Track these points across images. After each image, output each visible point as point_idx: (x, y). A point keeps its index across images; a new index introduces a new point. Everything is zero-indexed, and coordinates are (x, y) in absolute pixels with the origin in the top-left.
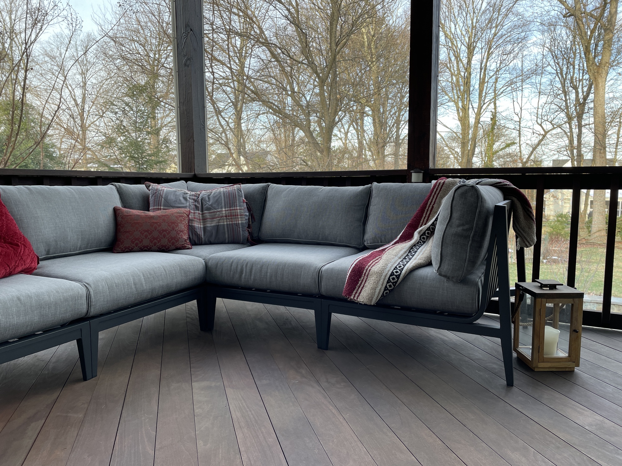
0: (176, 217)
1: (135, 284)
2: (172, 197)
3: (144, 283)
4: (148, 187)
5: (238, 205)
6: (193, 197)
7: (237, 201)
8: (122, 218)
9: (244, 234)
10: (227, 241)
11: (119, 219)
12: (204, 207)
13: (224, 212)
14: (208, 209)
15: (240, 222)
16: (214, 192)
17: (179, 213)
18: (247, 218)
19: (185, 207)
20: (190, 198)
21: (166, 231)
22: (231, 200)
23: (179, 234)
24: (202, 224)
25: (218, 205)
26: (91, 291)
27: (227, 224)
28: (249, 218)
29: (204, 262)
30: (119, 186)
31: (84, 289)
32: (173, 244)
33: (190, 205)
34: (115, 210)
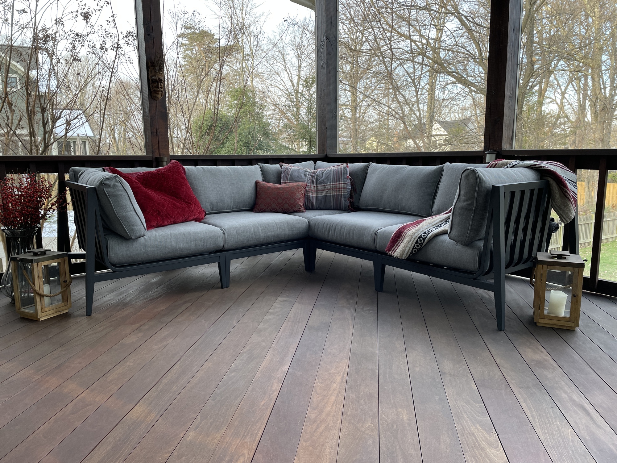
0: (295, 189)
1: (254, 232)
2: (296, 174)
3: (261, 232)
4: (281, 166)
5: (342, 180)
6: (311, 174)
7: (342, 177)
8: (260, 188)
9: (346, 203)
10: (332, 208)
11: (258, 189)
12: (318, 181)
13: (331, 186)
14: (321, 183)
15: (343, 193)
16: (327, 170)
17: (298, 186)
18: (349, 190)
19: (304, 181)
20: (309, 175)
21: (287, 198)
22: (338, 176)
23: (296, 201)
24: (315, 194)
25: (328, 180)
26: (226, 234)
27: (333, 195)
28: (351, 191)
29: (307, 222)
30: (262, 165)
31: (222, 232)
32: (292, 208)
33: (308, 180)
34: (257, 183)
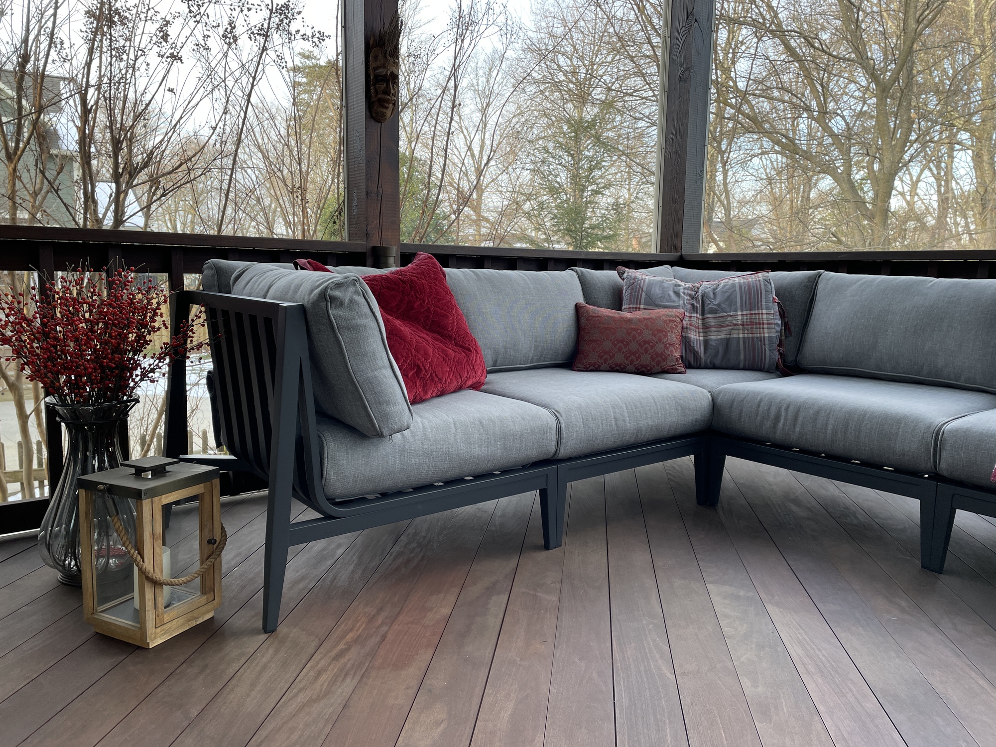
0: (665, 321)
1: (616, 419)
2: (656, 291)
3: (628, 419)
4: (621, 275)
5: (764, 307)
6: (689, 292)
7: (764, 300)
8: (587, 320)
9: (771, 355)
10: (742, 365)
11: (583, 321)
12: (707, 308)
13: (740, 318)
14: (713, 311)
15: (766, 335)
16: (723, 283)
17: (669, 316)
18: (779, 329)
19: (677, 307)
20: (684, 293)
21: (648, 342)
22: (752, 299)
23: (667, 349)
24: (701, 334)
25: (730, 305)
27: (744, 338)
28: (781, 329)
29: (710, 396)
30: (582, 272)
31: (554, 419)
32: (658, 363)
33: (684, 304)
34: (577, 307)
